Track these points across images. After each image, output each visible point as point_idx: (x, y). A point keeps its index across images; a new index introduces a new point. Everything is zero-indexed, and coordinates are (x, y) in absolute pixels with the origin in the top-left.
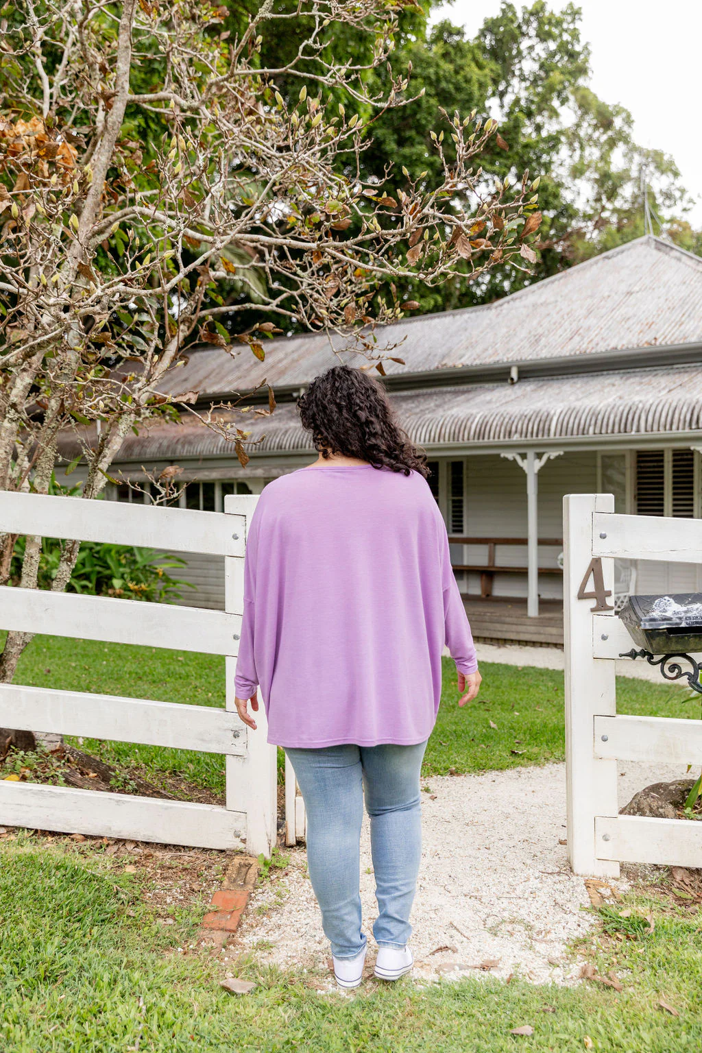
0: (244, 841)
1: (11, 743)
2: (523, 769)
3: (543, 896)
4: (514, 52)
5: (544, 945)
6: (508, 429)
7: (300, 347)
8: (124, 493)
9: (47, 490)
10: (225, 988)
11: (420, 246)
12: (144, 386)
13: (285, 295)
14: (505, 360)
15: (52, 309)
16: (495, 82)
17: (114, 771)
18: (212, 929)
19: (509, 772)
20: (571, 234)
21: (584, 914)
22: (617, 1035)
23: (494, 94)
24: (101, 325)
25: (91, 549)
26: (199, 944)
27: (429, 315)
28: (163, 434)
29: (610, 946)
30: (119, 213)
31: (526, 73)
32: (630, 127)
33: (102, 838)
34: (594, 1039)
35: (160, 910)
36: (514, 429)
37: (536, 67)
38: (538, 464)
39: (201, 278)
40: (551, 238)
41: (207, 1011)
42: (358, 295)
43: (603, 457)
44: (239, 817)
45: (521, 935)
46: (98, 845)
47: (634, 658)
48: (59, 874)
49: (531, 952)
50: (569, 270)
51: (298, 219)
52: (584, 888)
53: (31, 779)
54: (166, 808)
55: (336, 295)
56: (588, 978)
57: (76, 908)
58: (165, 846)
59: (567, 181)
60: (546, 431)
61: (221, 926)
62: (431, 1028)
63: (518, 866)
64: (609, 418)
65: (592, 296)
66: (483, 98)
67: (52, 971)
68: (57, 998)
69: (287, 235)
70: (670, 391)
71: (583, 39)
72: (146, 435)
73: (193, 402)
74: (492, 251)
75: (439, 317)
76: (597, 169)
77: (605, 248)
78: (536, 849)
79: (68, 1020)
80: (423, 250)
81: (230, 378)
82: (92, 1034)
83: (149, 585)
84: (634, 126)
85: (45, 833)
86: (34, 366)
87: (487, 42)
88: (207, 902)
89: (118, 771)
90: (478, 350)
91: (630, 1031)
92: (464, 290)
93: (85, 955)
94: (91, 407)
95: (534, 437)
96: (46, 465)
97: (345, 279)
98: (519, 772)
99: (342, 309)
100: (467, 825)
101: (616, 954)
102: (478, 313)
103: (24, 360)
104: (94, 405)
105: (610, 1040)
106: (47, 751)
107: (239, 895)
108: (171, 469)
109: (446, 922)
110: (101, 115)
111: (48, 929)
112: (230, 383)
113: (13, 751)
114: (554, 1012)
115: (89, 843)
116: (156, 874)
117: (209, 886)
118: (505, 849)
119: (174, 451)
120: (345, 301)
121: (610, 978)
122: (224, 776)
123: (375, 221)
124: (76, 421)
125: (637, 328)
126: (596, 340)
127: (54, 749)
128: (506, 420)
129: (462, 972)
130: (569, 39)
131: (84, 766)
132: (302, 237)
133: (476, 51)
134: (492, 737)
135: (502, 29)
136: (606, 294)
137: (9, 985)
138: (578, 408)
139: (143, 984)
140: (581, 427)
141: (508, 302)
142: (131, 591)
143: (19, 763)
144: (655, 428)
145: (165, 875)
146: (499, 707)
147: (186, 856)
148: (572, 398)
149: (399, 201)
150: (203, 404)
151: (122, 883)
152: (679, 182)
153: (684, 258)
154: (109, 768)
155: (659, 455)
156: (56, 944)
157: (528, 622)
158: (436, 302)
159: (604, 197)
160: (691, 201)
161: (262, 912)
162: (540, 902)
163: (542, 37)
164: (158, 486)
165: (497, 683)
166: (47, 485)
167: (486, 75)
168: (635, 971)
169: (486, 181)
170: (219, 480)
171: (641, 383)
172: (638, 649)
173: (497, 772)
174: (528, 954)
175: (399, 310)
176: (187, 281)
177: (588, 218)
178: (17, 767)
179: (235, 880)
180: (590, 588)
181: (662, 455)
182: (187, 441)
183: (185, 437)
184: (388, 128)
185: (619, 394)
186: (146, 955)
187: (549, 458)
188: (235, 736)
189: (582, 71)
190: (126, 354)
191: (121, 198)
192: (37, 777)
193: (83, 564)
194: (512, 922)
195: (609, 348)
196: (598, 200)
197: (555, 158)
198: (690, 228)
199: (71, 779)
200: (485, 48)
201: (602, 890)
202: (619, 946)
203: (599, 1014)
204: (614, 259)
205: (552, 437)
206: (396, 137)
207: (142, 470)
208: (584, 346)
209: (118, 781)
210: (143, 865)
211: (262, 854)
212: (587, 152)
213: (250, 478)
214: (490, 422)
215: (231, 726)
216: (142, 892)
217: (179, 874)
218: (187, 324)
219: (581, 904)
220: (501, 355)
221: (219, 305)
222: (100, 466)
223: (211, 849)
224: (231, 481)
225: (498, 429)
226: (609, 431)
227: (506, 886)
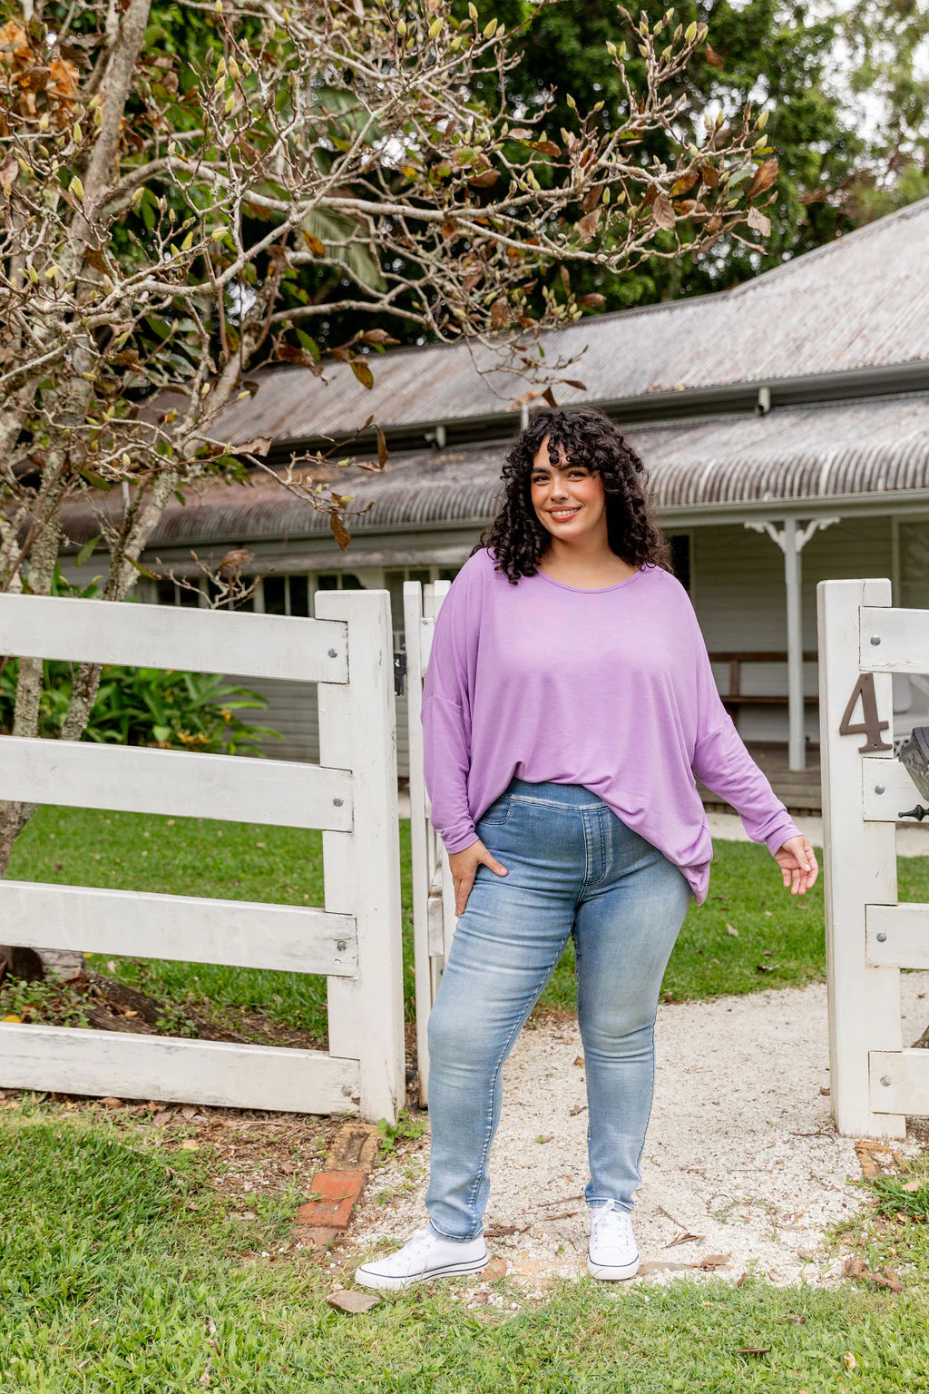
0: (357, 1101)
1: (6, 969)
2: (774, 993)
3: (793, 1167)
5: (793, 1234)
6: (755, 484)
7: (436, 362)
8: (167, 594)
9: (48, 589)
10: (332, 1305)
11: (598, 213)
12: (191, 430)
13: (401, 287)
14: (750, 378)
15: (48, 318)
17: (162, 1006)
18: (312, 1226)
19: (754, 998)
20: (853, 179)
21: (852, 1189)
22: (893, 1349)
24: (122, 340)
25: (119, 681)
26: (293, 1246)
27: (637, 310)
28: (226, 502)
29: (887, 1232)
30: (144, 169)
33: (147, 1102)
34: (859, 1355)
35: (234, 1200)
36: (763, 484)
38: (802, 538)
39: (273, 263)
40: (823, 187)
41: (305, 1335)
42: (512, 286)
43: (901, 525)
44: (350, 1066)
45: (760, 1220)
46: (141, 1112)
47: (920, 819)
48: (85, 1154)
49: (774, 1244)
50: (848, 237)
51: (418, 171)
52: (854, 1153)
53: (38, 1022)
54: (241, 1056)
55: (479, 286)
56: (854, 1277)
57: (111, 1199)
58: (241, 1112)
59: (846, 96)
60: (813, 487)
61: (325, 1221)
62: (626, 1348)
63: (760, 1126)
64: (907, 465)
65: (881, 278)
67: (79, 1286)
68: (88, 1322)
69: (403, 197)
72: (197, 504)
73: (263, 453)
74: (707, 219)
75: (648, 312)
76: (890, 77)
77: (906, 202)
78: (785, 1103)
79: (105, 1351)
80: (603, 219)
81: (328, 413)
82: (140, 1369)
83: (211, 736)
85: (62, 1097)
86: (23, 403)
88: (304, 1188)
89: (168, 1007)
90: (710, 362)
91: (910, 1344)
92: (688, 269)
93: (126, 1264)
94: (111, 463)
95: (795, 497)
96: (45, 551)
97: (492, 261)
98: (768, 997)
99: (487, 308)
100: (688, 1071)
101: (897, 1242)
103: (7, 394)
104: (116, 459)
105: (881, 1356)
106: (62, 981)
107: (350, 1178)
108: (235, 555)
109: (652, 1206)
110: (112, 17)
111: (71, 1229)
112: (328, 420)
113: (11, 981)
114: (803, 1322)
115: (128, 1109)
116: (228, 1151)
117: (307, 1166)
118: (741, 1104)
119: (243, 529)
120: (493, 295)
121: (886, 1276)
122: (326, 1011)
123: (531, 175)
124: (89, 484)
126: (888, 345)
127: (71, 977)
128: (752, 471)
129: (674, 1274)
131: (116, 1001)
132: (425, 198)
134: (729, 948)
136: (903, 274)
137: (17, 1306)
138: (860, 450)
139: (212, 1301)
140: (866, 480)
141: (754, 288)
142: (182, 744)
143: (21, 998)
145: (242, 1152)
146: (743, 905)
147: (272, 1126)
148: (852, 435)
149: (563, 145)
150: (280, 454)
151: (177, 1164)
154: (156, 1003)
156: (83, 1250)
157: (791, 778)
158: (646, 288)
159: (903, 121)
161: (384, 1199)
162: (790, 1176)
164: (217, 581)
165: (741, 871)
166: (48, 582)
168: (922, 1265)
169: (720, 98)
170: (315, 571)
172: (926, 805)
173: (735, 998)
174: (770, 1247)
175: (574, 307)
176: (252, 267)
177: (878, 153)
178: (17, 1004)
179: (344, 1157)
180: (858, 718)
182: (264, 513)
183: (260, 505)
184: (565, 16)
185: (923, 428)
186: (215, 1263)
187: (818, 530)
188: (339, 948)
190: (163, 380)
191: (147, 143)
192: (48, 1019)
193: (108, 704)
194: (748, 1203)
195: (908, 358)
196: (894, 125)
197: (826, 60)
199: (98, 1020)
201: (879, 1156)
202: (900, 1231)
203: (868, 1324)
204: (916, 220)
205: (823, 496)
206: (578, 30)
207: (193, 560)
208: (870, 355)
209: (168, 1021)
210: (209, 1140)
211: (384, 1119)
212: (875, 50)
213: (361, 568)
214: (728, 475)
215: (333, 932)
216: (208, 1176)
217: (263, 1150)
218: (254, 334)
219: (848, 1176)
220: (744, 370)
221: (301, 304)
222: (128, 552)
223: (309, 1115)
224: (332, 573)
225: (740, 485)
226: (908, 485)
227: (741, 1154)
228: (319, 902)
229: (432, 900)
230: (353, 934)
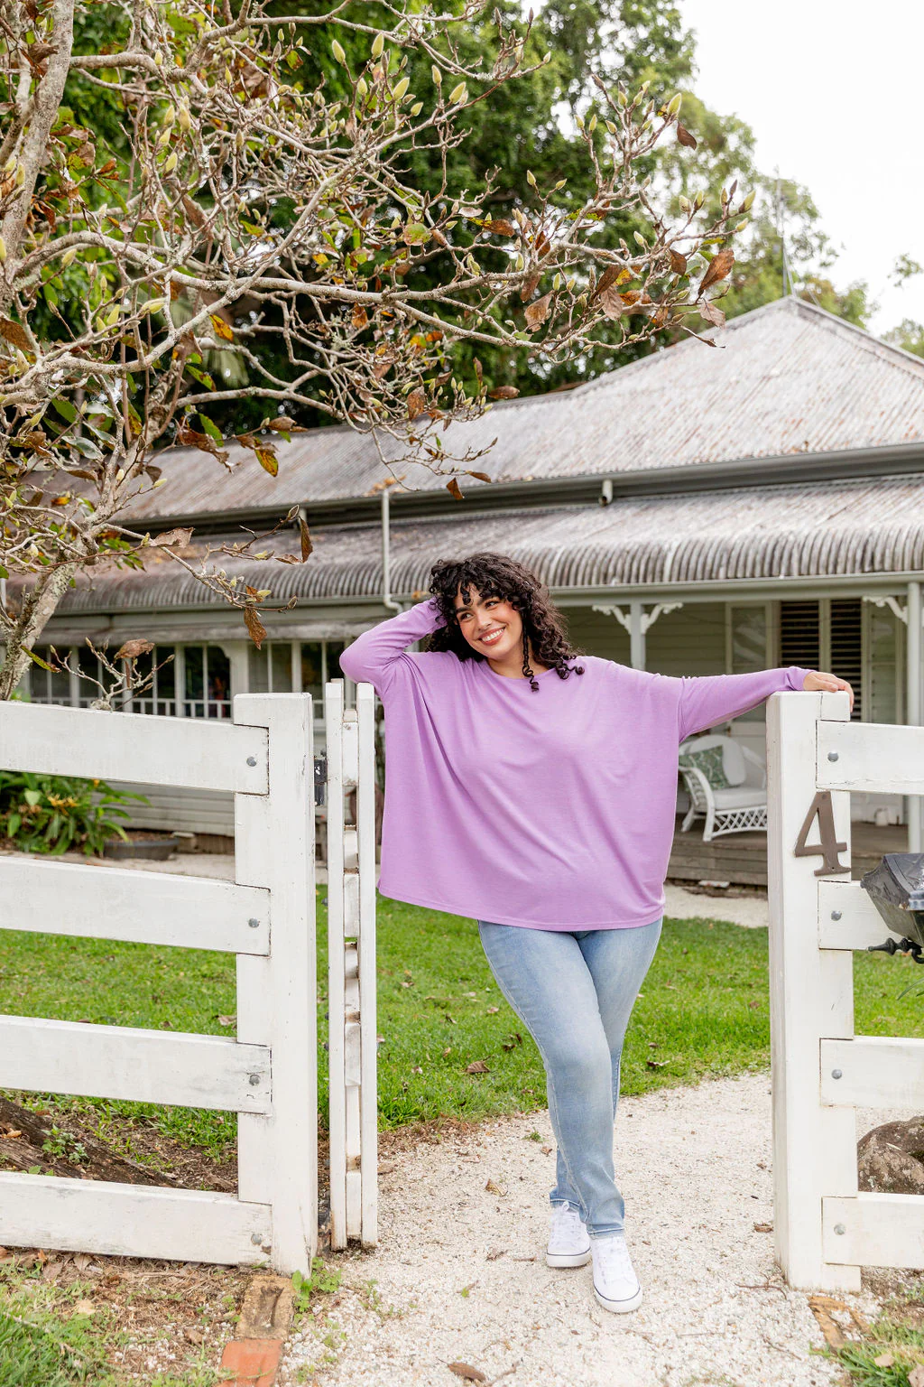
0: (267, 1250)
2: (669, 1093)
4: (590, 40)
6: (603, 570)
7: (297, 449)
8: (65, 688)
11: (548, 299)
13: (307, 375)
14: (594, 471)
16: (566, 81)
17: (50, 1127)
21: (817, 1360)
23: (563, 97)
24: (33, 421)
31: (607, 70)
32: (749, 148)
33: (35, 1250)
36: (611, 570)
37: (621, 60)
38: (646, 622)
43: (735, 611)
44: (260, 1211)
46: (29, 1264)
47: (893, 953)
52: (810, 1312)
54: (140, 1201)
58: (139, 1261)
59: (666, 220)
60: (657, 574)
63: (701, 1274)
64: (746, 556)
65: (713, 381)
66: (549, 102)
70: (831, 517)
71: (685, 24)
78: (722, 1243)
81: (195, 493)
83: (80, 799)
84: (756, 146)
87: (553, 24)
88: (214, 1364)
89: (55, 1128)
90: (556, 456)
92: (521, 370)
95: (641, 583)
98: (664, 1098)
102: (552, 404)
107: (266, 1347)
110: (25, 85)
112: (194, 500)
115: (14, 1260)
116: (127, 1314)
117: (216, 1333)
118: (674, 1243)
119: (113, 602)
120: (410, 385)
123: (470, 258)
125: (780, 428)
126: (722, 444)
128: (600, 557)
130: (666, 24)
133: (538, 37)
135: (573, 7)
136: (734, 379)
138: (702, 541)
140: (708, 568)
141: (593, 388)
142: (52, 808)
144: (813, 570)
145: (142, 1316)
147: (174, 1279)
148: (693, 526)
151: (73, 1338)
152: (817, 226)
153: (840, 330)
154: (42, 1122)
155: (813, 606)
160: (832, 253)
161: (305, 1376)
162: (745, 1342)
163: (630, 19)
167: (552, 71)
170: (182, 642)
171: (789, 506)
172: (898, 939)
173: (631, 1100)
175: (484, 399)
179: (256, 1320)
180: (814, 839)
181: (817, 608)
182: (133, 587)
183: (130, 580)
185: (759, 521)
187: (662, 612)
188: (252, 1083)
189: (685, 69)
195: (742, 456)
197: (649, 188)
198: (832, 290)
200: (550, 33)
201: (836, 1314)
204: (744, 330)
205: (667, 582)
208: (706, 453)
209: (55, 1144)
210: (105, 1298)
211: (298, 1272)
212: (691, 180)
213: (226, 641)
214: (577, 560)
215: (246, 1066)
216: (108, 1352)
217: (165, 1311)
218: (158, 418)
219: (811, 1344)
220: (588, 463)
221: (206, 390)
222: (24, 642)
223: (215, 1265)
224: (197, 645)
225: (588, 570)
226: (748, 574)
227: (688, 1312)
228: (231, 1031)
229: (350, 1025)
230: (267, 1067)
